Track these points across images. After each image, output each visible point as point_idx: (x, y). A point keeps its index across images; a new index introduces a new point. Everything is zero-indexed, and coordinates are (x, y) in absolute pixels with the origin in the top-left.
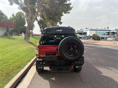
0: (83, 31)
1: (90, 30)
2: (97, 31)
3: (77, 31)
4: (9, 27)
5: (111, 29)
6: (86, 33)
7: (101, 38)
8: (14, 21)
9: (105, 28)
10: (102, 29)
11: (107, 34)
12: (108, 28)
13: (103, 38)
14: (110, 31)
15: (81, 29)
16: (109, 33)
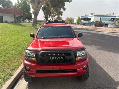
0: (87, 17)
1: (95, 16)
2: (102, 17)
3: (81, 17)
4: (16, 14)
5: (116, 15)
6: (90, 19)
7: (106, 24)
8: (19, 7)
9: (110, 14)
10: (107, 15)
11: (112, 20)
12: (113, 13)
13: (107, 25)
14: (115, 16)
15: (85, 15)
16: (114, 19)
